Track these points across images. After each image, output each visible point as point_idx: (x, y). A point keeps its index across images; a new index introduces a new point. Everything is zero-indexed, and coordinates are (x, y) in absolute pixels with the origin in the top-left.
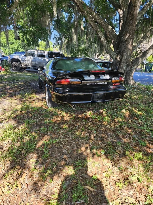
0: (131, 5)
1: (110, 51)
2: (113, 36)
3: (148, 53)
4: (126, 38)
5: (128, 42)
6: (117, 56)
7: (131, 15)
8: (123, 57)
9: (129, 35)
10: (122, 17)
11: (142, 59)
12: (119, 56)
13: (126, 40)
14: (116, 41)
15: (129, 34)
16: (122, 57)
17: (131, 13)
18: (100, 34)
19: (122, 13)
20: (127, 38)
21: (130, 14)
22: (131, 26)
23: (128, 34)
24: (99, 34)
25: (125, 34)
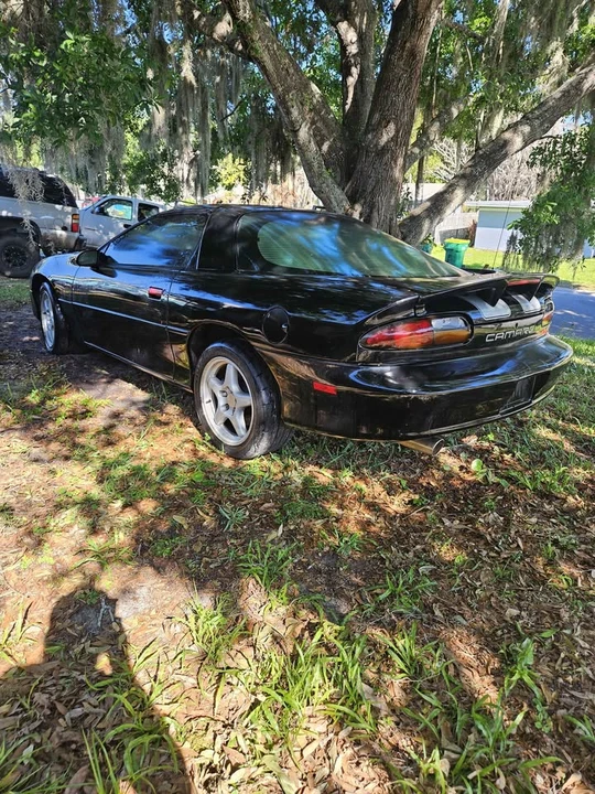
0: (411, 13)
1: (328, 186)
2: (327, 126)
3: (448, 202)
4: (385, 138)
5: (392, 157)
6: (353, 208)
7: (405, 53)
8: (375, 214)
9: (397, 131)
10: (354, 55)
11: (432, 223)
12: (358, 208)
13: (385, 149)
14: (339, 144)
15: (396, 125)
16: (371, 212)
17: (408, 45)
18: (295, 113)
19: (355, 39)
20: (388, 142)
21: (403, 48)
22: (402, 96)
23: (392, 126)
24: (292, 110)
25: (379, 123)
